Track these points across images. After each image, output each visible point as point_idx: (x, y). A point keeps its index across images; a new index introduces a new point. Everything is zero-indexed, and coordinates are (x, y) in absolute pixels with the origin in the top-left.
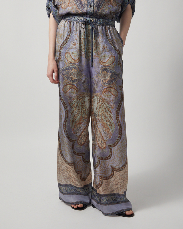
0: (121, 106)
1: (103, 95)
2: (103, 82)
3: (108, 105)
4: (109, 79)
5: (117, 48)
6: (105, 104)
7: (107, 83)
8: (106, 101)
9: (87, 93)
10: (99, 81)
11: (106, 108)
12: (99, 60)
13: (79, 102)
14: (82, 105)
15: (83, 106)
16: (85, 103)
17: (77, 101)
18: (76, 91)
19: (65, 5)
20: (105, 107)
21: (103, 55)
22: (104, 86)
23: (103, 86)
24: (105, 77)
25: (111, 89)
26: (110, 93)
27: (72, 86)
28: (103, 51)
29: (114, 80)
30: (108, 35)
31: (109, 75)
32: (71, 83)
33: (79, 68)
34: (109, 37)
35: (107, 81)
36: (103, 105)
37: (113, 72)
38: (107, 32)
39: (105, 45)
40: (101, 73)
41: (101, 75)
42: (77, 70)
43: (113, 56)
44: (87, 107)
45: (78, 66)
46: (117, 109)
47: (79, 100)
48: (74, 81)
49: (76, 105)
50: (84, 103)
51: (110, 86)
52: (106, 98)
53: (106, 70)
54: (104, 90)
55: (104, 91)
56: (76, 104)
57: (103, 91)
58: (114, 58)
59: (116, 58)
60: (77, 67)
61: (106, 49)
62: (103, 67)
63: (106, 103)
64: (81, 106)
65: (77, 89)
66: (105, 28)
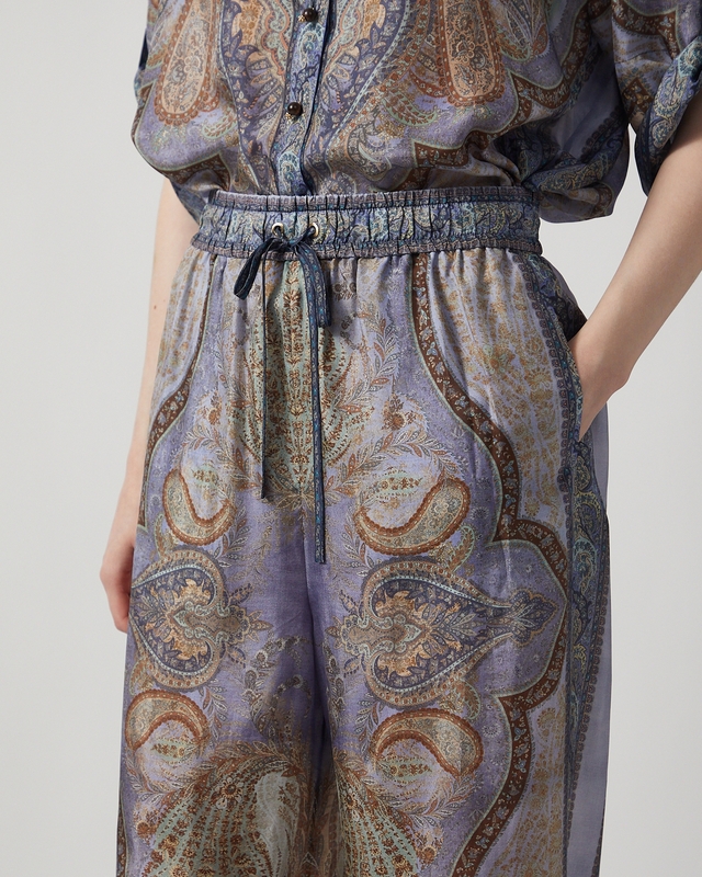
0: (493, 838)
1: (370, 768)
2: (378, 671)
3: (399, 838)
4: (420, 650)
5: (494, 417)
6: (380, 827)
7: (407, 682)
8: (390, 811)
9: (273, 748)
10: (353, 666)
11: (388, 859)
12: (355, 517)
13: (210, 819)
14: (229, 836)
15: (236, 840)
16: (251, 816)
17: (192, 810)
18: (195, 733)
19: (183, 92)
20: (381, 848)
21: (381, 475)
22: (384, 703)
23: (377, 699)
24: (396, 634)
25: (429, 724)
26: (425, 752)
27: (173, 705)
28: (384, 444)
29: (460, 654)
30: (429, 322)
31: (421, 623)
32: (166, 682)
33: (224, 577)
34: (432, 339)
35: (405, 665)
36: (370, 834)
37: (456, 599)
38: (422, 301)
39: (403, 399)
40: (367, 608)
41: (371, 626)
42: (210, 589)
43: (454, 482)
44: (270, 848)
45: (216, 563)
46: (460, 864)
47: (208, 799)
48: (188, 665)
49: (186, 837)
50: (245, 820)
51: (429, 697)
52: (390, 788)
53: (404, 585)
54: (379, 730)
55: (384, 735)
56: (189, 831)
57: (375, 737)
58: (458, 494)
59: (474, 495)
60: (214, 569)
61: (406, 429)
62: (386, 563)
63: (389, 825)
64: (223, 843)
65: (204, 721)
66: (412, 267)
